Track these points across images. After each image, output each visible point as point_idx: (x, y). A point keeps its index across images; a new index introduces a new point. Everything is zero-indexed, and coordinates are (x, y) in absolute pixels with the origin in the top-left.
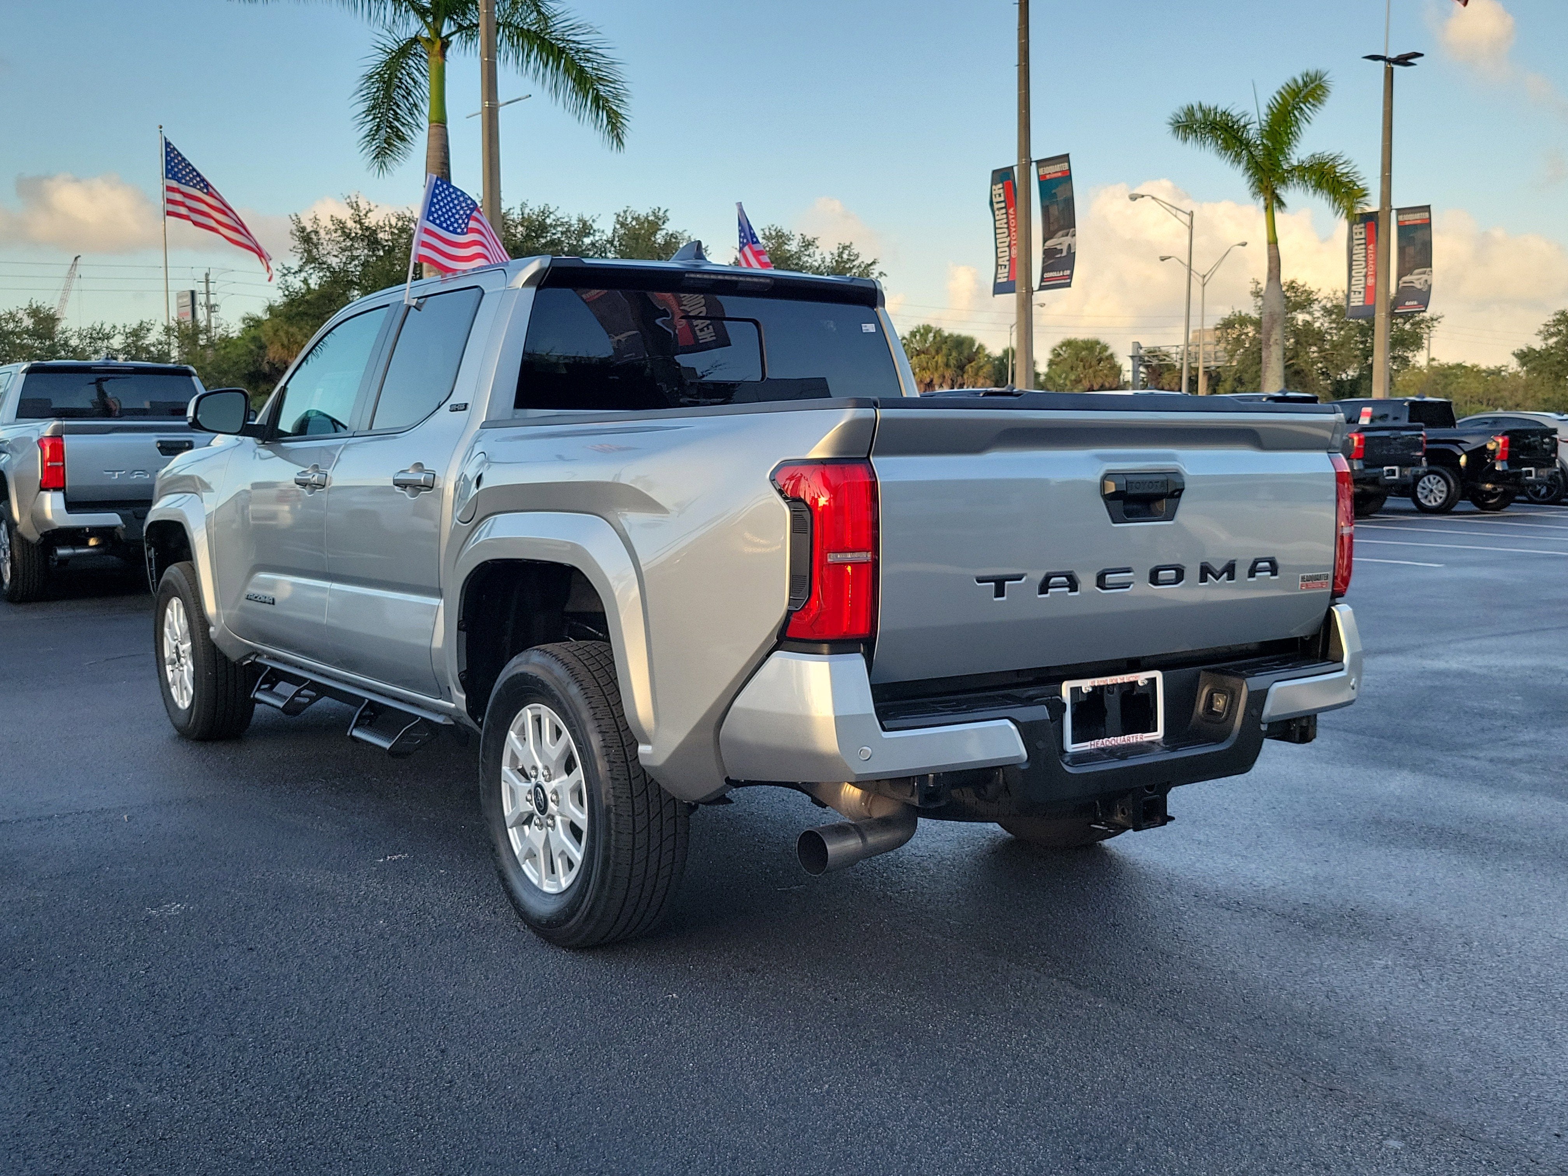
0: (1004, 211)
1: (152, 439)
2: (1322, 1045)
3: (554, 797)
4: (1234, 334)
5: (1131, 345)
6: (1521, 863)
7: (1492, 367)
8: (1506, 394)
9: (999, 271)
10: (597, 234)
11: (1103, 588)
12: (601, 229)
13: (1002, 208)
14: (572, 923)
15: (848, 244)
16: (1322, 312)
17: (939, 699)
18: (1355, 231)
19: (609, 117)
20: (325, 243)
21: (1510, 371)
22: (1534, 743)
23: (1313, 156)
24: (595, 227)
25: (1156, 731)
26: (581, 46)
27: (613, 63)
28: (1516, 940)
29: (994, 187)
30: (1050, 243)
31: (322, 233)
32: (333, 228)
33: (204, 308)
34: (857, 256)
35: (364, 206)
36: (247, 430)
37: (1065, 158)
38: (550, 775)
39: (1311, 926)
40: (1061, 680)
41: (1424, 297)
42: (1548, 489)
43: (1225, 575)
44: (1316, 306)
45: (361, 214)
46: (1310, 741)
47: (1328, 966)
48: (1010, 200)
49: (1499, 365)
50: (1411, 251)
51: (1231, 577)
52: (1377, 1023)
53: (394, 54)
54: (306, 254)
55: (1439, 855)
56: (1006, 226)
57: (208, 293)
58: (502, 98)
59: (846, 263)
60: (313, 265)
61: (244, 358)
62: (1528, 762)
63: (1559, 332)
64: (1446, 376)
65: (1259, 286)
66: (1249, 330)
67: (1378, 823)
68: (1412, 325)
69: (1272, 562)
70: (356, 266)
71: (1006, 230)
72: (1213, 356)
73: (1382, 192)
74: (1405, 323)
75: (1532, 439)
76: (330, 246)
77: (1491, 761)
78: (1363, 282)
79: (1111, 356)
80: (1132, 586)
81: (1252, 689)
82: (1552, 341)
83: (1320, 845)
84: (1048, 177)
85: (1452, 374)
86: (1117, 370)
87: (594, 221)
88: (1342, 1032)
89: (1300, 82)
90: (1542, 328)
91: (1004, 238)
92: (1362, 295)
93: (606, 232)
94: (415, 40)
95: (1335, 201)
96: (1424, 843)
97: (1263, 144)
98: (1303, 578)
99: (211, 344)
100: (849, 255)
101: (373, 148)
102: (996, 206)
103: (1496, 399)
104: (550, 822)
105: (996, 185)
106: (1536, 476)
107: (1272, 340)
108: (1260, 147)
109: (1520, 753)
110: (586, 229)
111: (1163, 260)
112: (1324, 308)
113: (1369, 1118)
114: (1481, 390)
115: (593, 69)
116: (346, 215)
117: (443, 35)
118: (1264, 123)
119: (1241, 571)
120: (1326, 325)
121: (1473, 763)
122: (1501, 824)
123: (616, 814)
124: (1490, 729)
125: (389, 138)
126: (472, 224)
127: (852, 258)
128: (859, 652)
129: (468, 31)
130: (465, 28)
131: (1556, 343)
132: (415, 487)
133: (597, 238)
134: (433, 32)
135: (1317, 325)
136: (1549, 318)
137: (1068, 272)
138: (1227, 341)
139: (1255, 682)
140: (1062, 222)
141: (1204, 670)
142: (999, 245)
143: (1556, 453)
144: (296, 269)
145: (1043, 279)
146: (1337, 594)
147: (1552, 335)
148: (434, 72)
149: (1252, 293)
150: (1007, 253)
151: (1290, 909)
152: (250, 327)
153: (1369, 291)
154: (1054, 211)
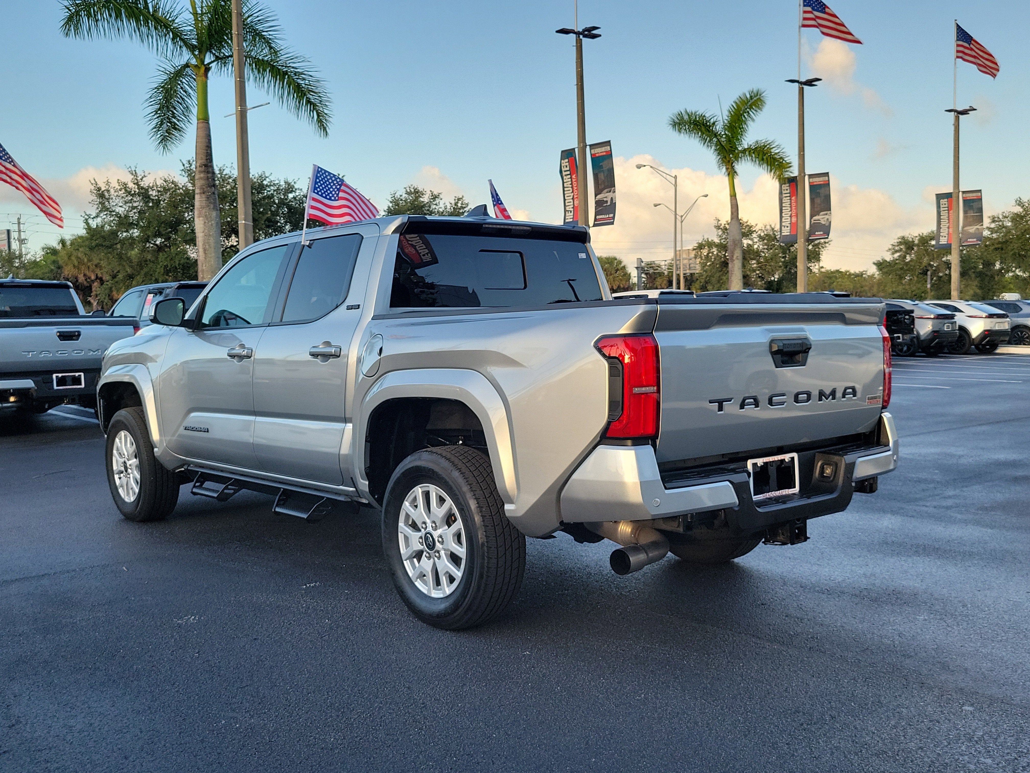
0: (569, 176)
1: (54, 330)
2: (908, 661)
3: (440, 540)
4: (705, 252)
5: (636, 260)
6: (976, 562)
7: (857, 272)
8: (866, 288)
9: (567, 214)
10: (298, 191)
11: (772, 405)
12: (301, 188)
13: (568, 175)
14: (455, 614)
15: (461, 197)
16: (758, 239)
17: (690, 471)
18: (783, 188)
19: (318, 116)
20: (114, 198)
21: (869, 274)
22: (955, 496)
23: (757, 142)
24: (296, 186)
25: (795, 487)
26: (298, 70)
27: (318, 81)
28: (990, 603)
29: (562, 161)
30: (599, 197)
31: (112, 191)
32: (119, 188)
33: (17, 241)
34: (467, 204)
35: (140, 174)
36: (184, 324)
37: (608, 143)
38: (436, 526)
39: (875, 600)
40: (746, 460)
41: (826, 230)
42: (908, 347)
43: (831, 397)
44: (754, 235)
45: (139, 179)
46: (874, 491)
47: (893, 620)
48: (574, 168)
49: (861, 270)
50: (818, 201)
51: (834, 398)
52: (933, 649)
53: (172, 75)
54: (100, 205)
55: (929, 560)
56: (571, 186)
57: (20, 231)
58: (249, 104)
59: (460, 209)
60: (105, 213)
61: (48, 275)
62: (956, 507)
63: (901, 250)
64: (830, 278)
65: (720, 222)
66: (714, 250)
67: (887, 543)
68: (813, 246)
69: (853, 389)
70: (135, 213)
71: (571, 189)
72: (688, 266)
73: (799, 164)
74: (809, 245)
75: (900, 317)
76: (118, 200)
77: (935, 507)
78: (789, 220)
79: (624, 267)
80: (785, 404)
81: (847, 462)
82: (897, 255)
83: (859, 557)
84: (597, 155)
85: (833, 276)
86: (627, 276)
87: (295, 183)
88: (916, 654)
89: (748, 96)
90: (890, 247)
91: (569, 193)
92: (789, 228)
93: (303, 190)
94: (187, 66)
95: (771, 171)
96: (917, 553)
97: (725, 134)
98: (868, 398)
99: (23, 266)
100: (462, 204)
101: (159, 136)
102: (564, 173)
103: (861, 292)
104: (437, 555)
105: (564, 160)
106: (903, 339)
107: (735, 257)
108: (724, 136)
109: (950, 502)
110: (290, 188)
111: (655, 206)
112: (760, 236)
113: (950, 697)
114: (852, 287)
115: (305, 84)
116: (128, 179)
117: (206, 63)
118: (726, 122)
119: (839, 394)
120: (761, 246)
121: (924, 509)
122: (956, 542)
123: (487, 547)
124: (927, 490)
125: (169, 129)
126: (341, 194)
127: (464, 206)
128: (649, 444)
129: (222, 60)
130: (220, 59)
131: (899, 256)
132: (326, 356)
133: (297, 194)
134: (199, 60)
135: (756, 246)
136: (895, 241)
137: (611, 215)
138: (701, 257)
139: (849, 458)
140: (606, 184)
141: (818, 452)
142: (566, 198)
143: (914, 325)
144: (94, 215)
145: (596, 220)
146: (884, 407)
147: (896, 251)
148: (200, 87)
149: (715, 227)
150: (572, 203)
151: (858, 592)
152: (47, 253)
153: (794, 226)
154: (601, 176)
